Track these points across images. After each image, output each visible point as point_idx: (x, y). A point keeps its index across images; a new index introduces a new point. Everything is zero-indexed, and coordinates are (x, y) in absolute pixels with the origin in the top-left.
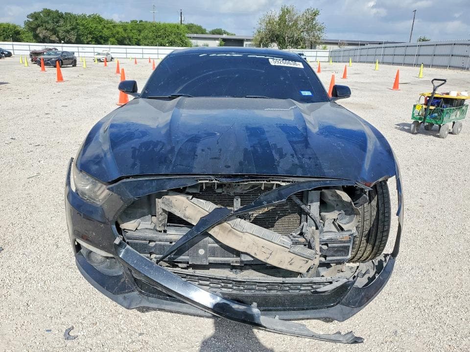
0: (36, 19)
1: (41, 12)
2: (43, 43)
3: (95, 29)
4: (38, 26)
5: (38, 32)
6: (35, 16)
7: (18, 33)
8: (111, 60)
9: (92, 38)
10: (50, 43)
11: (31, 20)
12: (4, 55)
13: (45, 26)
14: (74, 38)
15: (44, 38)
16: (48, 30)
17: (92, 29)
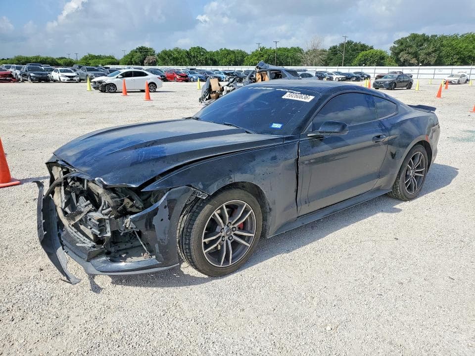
0: (402, 44)
1: (407, 38)
2: (402, 66)
3: (465, 49)
4: (402, 50)
5: (399, 56)
6: (401, 42)
7: (382, 58)
8: (466, 82)
9: (458, 59)
10: (409, 66)
11: (396, 46)
12: (363, 78)
13: (408, 51)
14: (433, 60)
15: (404, 62)
16: (410, 54)
17: (461, 50)
